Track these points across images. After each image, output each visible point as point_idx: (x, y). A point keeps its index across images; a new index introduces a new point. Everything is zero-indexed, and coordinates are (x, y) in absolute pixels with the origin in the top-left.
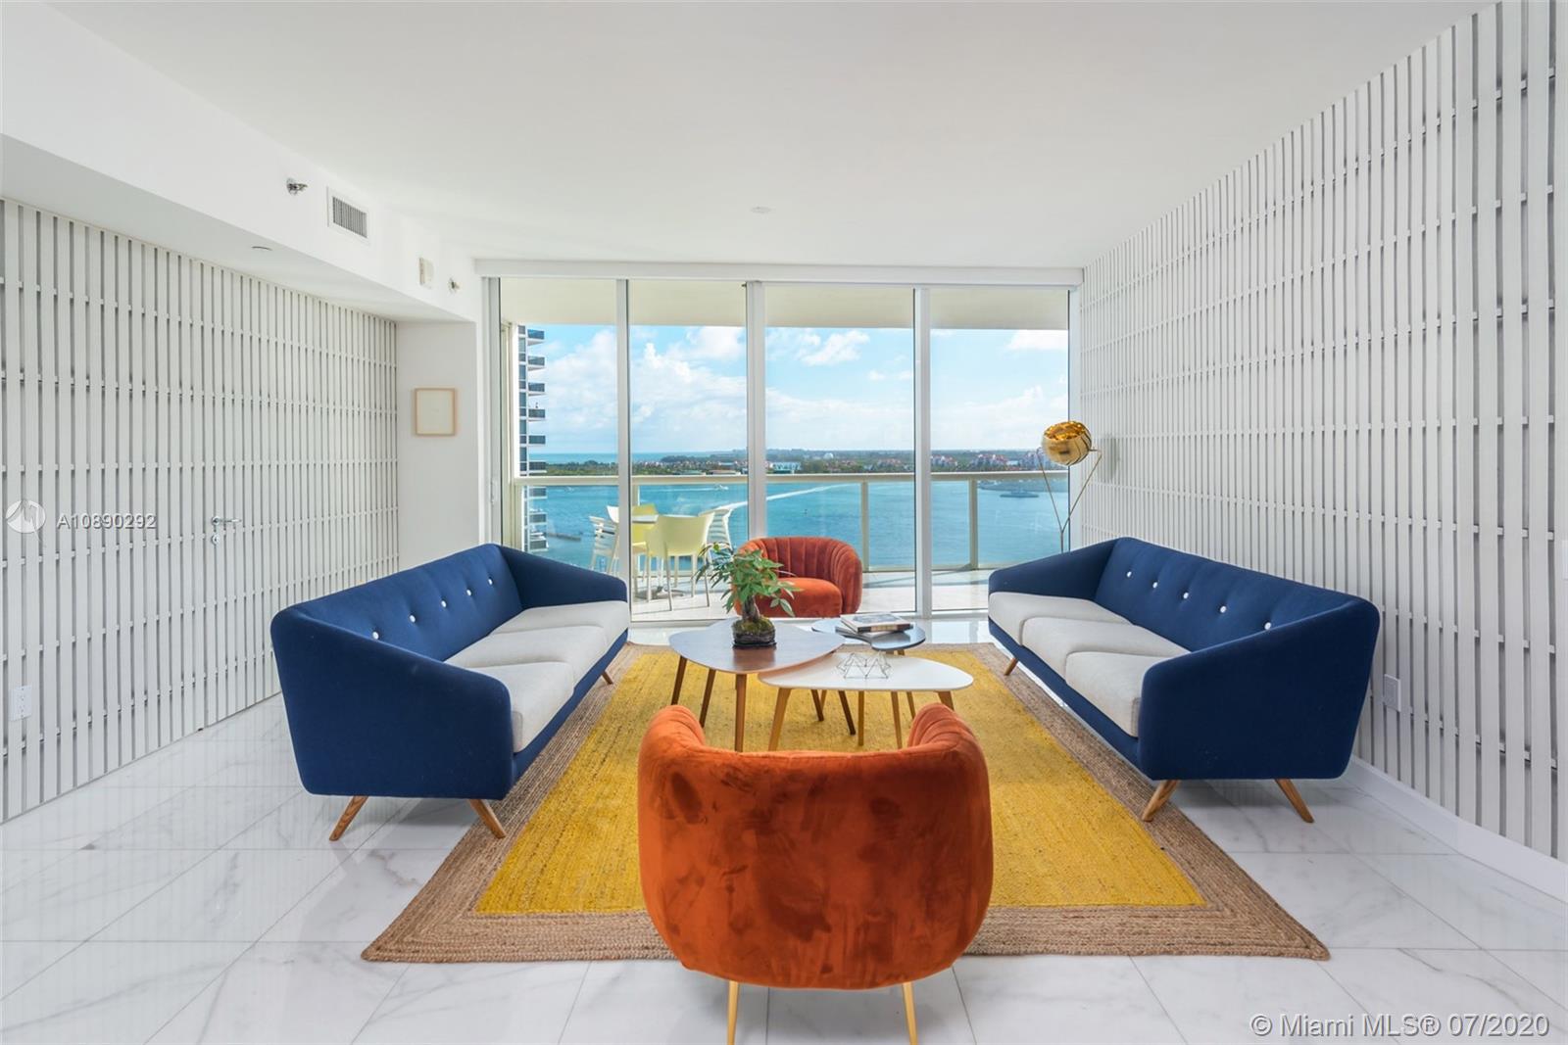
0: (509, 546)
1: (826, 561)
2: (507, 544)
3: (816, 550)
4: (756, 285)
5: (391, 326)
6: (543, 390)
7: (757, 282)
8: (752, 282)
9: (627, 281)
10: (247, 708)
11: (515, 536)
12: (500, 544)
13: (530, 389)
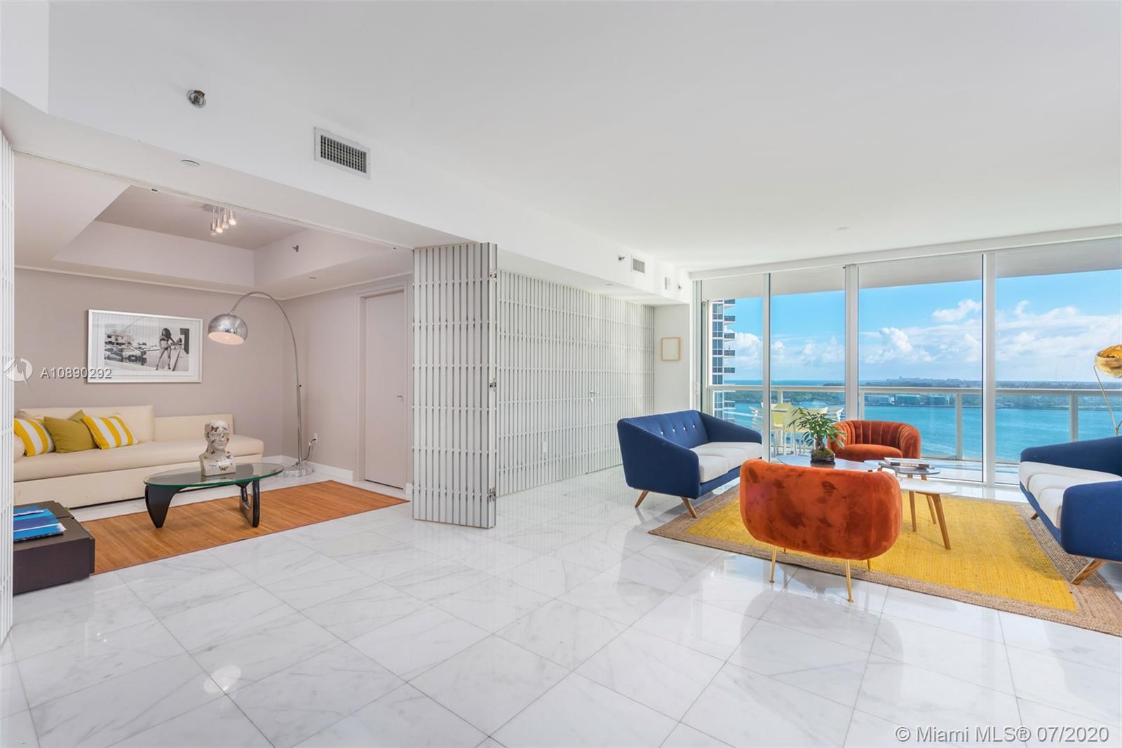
0: (706, 413)
1: (898, 436)
2: (704, 412)
3: (891, 429)
4: (852, 267)
5: (652, 309)
6: (734, 338)
7: (853, 264)
8: (849, 265)
9: (770, 274)
10: (601, 470)
11: (709, 408)
12: (700, 411)
13: (725, 337)
